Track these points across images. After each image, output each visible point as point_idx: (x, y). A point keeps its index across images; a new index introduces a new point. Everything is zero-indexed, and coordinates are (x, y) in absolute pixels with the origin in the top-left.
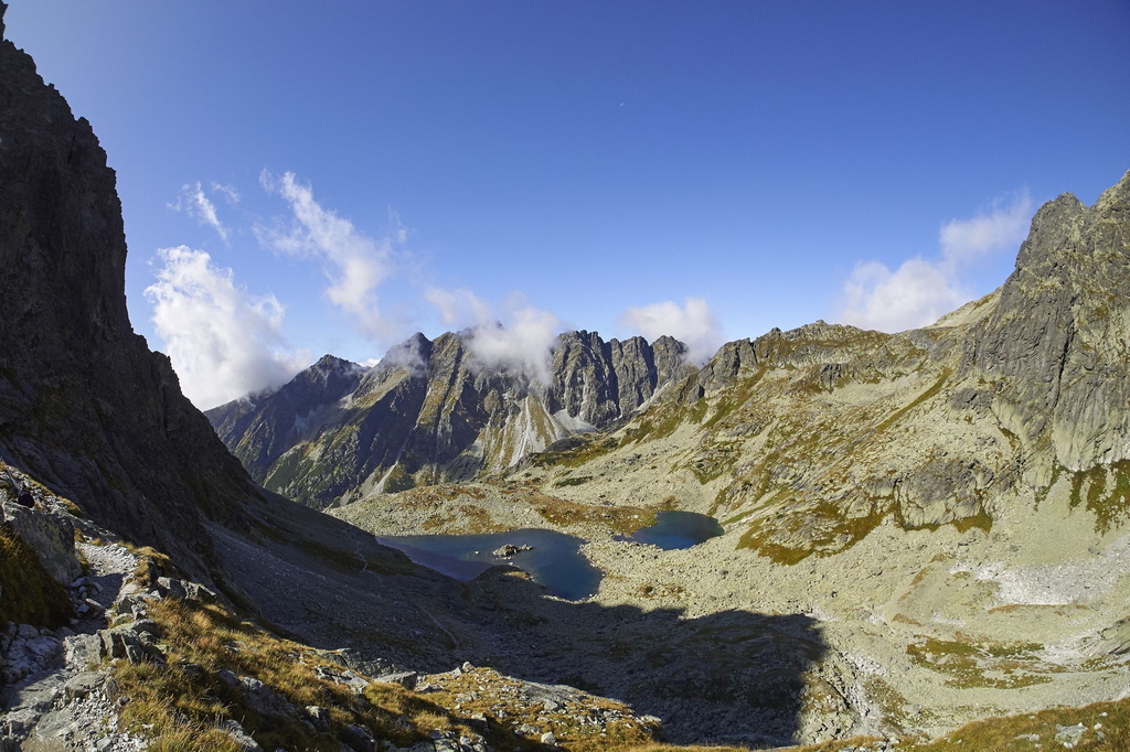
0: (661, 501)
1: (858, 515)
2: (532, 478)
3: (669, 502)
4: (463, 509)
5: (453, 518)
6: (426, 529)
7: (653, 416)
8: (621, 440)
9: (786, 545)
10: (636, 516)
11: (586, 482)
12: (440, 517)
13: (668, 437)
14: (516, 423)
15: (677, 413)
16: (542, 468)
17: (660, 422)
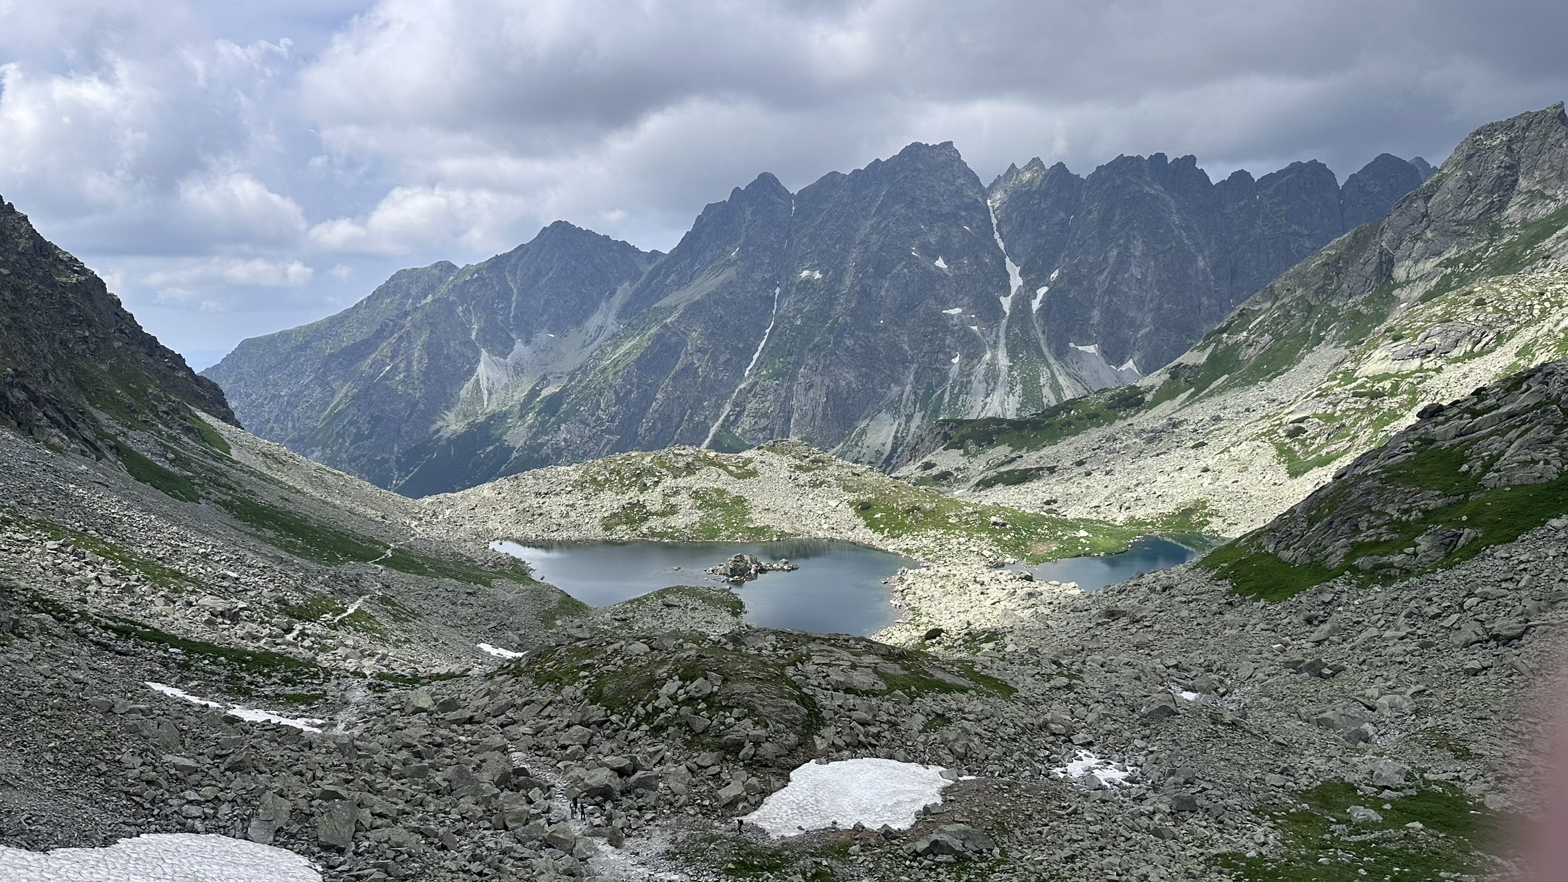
0: (1170, 508)
1: (1520, 476)
2: (935, 471)
3: (1187, 513)
4: (696, 495)
5: (673, 510)
6: (606, 529)
7: (1245, 334)
8: (1154, 392)
9: (1286, 555)
10: (1083, 533)
11: (1039, 477)
12: (644, 507)
13: (1270, 380)
14: (973, 378)
15: (1308, 324)
16: (962, 452)
17: (1259, 346)
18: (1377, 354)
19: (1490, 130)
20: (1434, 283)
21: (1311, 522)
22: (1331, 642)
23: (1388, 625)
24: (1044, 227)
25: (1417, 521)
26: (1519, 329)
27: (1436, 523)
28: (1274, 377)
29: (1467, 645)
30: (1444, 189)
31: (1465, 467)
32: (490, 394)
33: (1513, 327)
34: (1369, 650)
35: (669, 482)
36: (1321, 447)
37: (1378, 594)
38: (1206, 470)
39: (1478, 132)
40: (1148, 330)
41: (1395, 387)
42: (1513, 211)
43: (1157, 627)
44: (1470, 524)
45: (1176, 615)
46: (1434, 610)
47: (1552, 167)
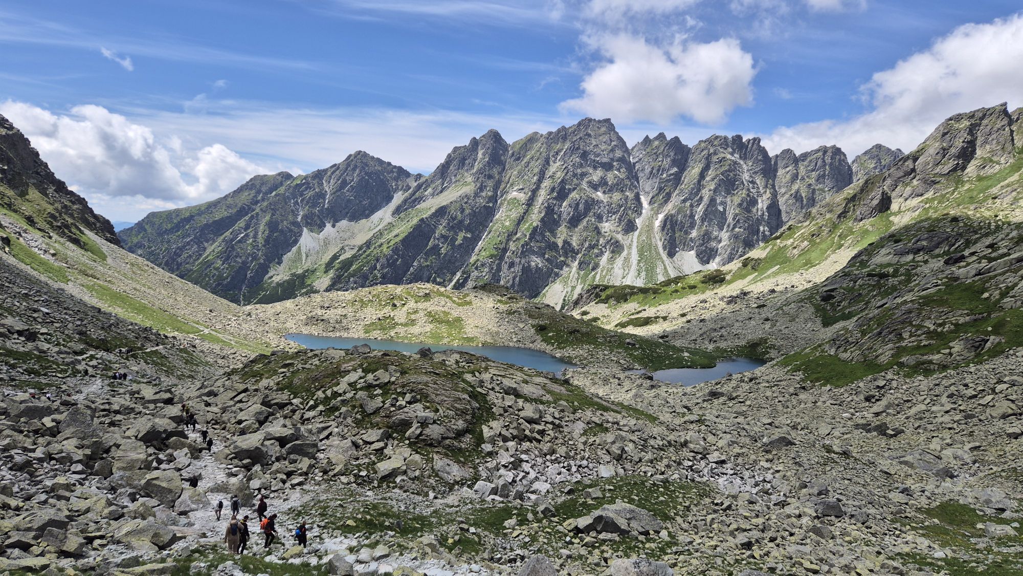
2: (589, 317)
3: (754, 346)
4: (429, 314)
6: (366, 333)
7: (792, 240)
8: (731, 274)
9: (844, 356)
10: (686, 354)
11: (656, 322)
12: (393, 319)
13: (807, 270)
14: (615, 266)
15: (833, 236)
16: (607, 305)
17: (800, 248)
18: (883, 251)
19: (958, 118)
20: (917, 213)
21: (864, 333)
22: (888, 414)
23: (933, 402)
24: (665, 176)
25: (951, 332)
26: (981, 238)
27: (966, 332)
28: (811, 267)
29: (1004, 417)
30: (926, 154)
31: (986, 295)
32: (307, 256)
33: (977, 236)
34: (921, 419)
35: (412, 304)
36: (845, 308)
37: (922, 383)
38: (767, 319)
39: (951, 119)
40: (725, 243)
41: (896, 271)
42: (971, 169)
43: (748, 403)
44: (996, 332)
45: (762, 395)
46: (970, 392)
47: (998, 143)
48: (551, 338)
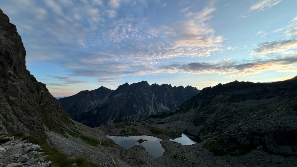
11: (165, 123)
15: (190, 106)
16: (154, 119)
17: (185, 108)
28: (187, 112)
32: (92, 106)
48: (154, 133)
